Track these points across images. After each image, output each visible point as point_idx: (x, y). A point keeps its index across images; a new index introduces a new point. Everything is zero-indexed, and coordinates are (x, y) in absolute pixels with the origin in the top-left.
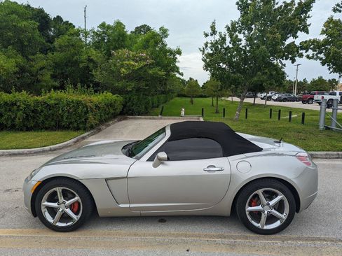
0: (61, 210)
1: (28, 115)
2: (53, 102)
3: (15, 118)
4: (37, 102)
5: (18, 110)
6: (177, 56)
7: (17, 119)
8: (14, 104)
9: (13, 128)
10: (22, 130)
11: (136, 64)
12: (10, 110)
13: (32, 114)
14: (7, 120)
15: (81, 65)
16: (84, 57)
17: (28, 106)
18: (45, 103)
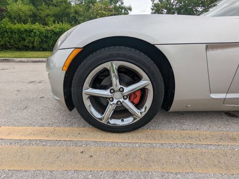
0: (115, 101)
1: (42, 40)
2: (58, 30)
3: (34, 42)
4: (47, 30)
5: (35, 36)
6: (129, 11)
7: (35, 42)
8: (31, 31)
9: (33, 49)
10: (40, 50)
11: (107, 13)
12: (30, 36)
13: (45, 39)
14: (29, 42)
15: (71, 15)
16: (72, 10)
17: (41, 33)
18: (53, 31)
